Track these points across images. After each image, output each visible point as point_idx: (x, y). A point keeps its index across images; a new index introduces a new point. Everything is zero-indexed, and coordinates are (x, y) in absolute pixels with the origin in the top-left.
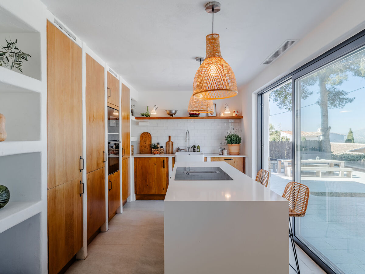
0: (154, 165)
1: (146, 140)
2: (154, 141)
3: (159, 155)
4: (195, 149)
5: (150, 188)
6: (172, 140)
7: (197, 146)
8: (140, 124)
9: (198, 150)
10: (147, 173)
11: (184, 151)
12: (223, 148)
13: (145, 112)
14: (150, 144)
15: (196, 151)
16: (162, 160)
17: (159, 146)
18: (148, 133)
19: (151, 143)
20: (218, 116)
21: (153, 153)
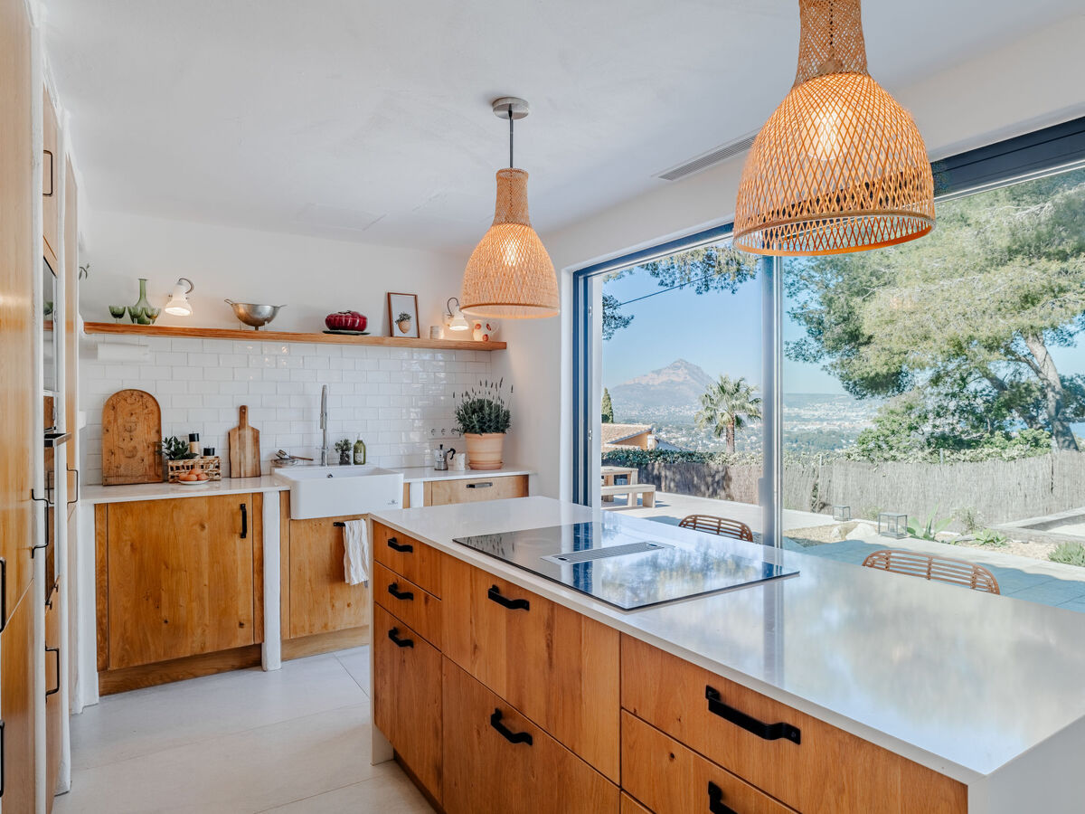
0: (197, 528)
1: (136, 423)
2: (174, 427)
3: (207, 487)
4: (347, 453)
5: (177, 629)
6: (252, 420)
7: (353, 442)
8: (104, 352)
9: (360, 458)
10: (164, 567)
11: (301, 462)
12: (447, 447)
13: (129, 301)
14: (156, 440)
15: (352, 461)
16: (236, 507)
17: (197, 448)
18: (142, 394)
19: (160, 437)
20: (426, 335)
21: (172, 477)
